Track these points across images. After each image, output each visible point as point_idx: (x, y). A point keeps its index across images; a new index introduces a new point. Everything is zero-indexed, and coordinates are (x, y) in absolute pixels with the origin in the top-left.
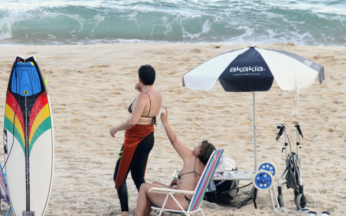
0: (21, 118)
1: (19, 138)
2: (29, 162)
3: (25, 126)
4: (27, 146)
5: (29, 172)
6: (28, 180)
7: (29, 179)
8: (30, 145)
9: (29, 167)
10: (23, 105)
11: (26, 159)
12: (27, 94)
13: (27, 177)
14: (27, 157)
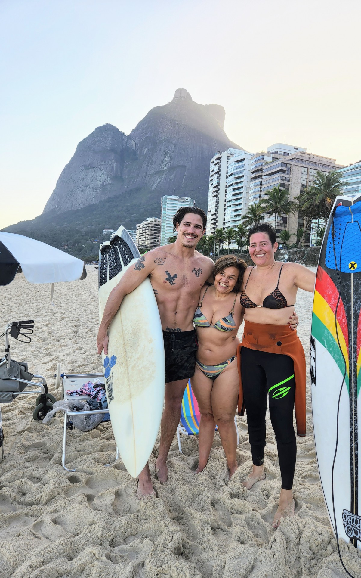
0: (342, 316)
1: (336, 356)
2: (357, 408)
3: (350, 332)
4: (353, 373)
5: (356, 429)
6: (354, 445)
7: (357, 444)
8: (359, 373)
9: (356, 419)
10: (346, 291)
11: (351, 400)
12: (354, 268)
13: (354, 439)
14: (353, 397)
